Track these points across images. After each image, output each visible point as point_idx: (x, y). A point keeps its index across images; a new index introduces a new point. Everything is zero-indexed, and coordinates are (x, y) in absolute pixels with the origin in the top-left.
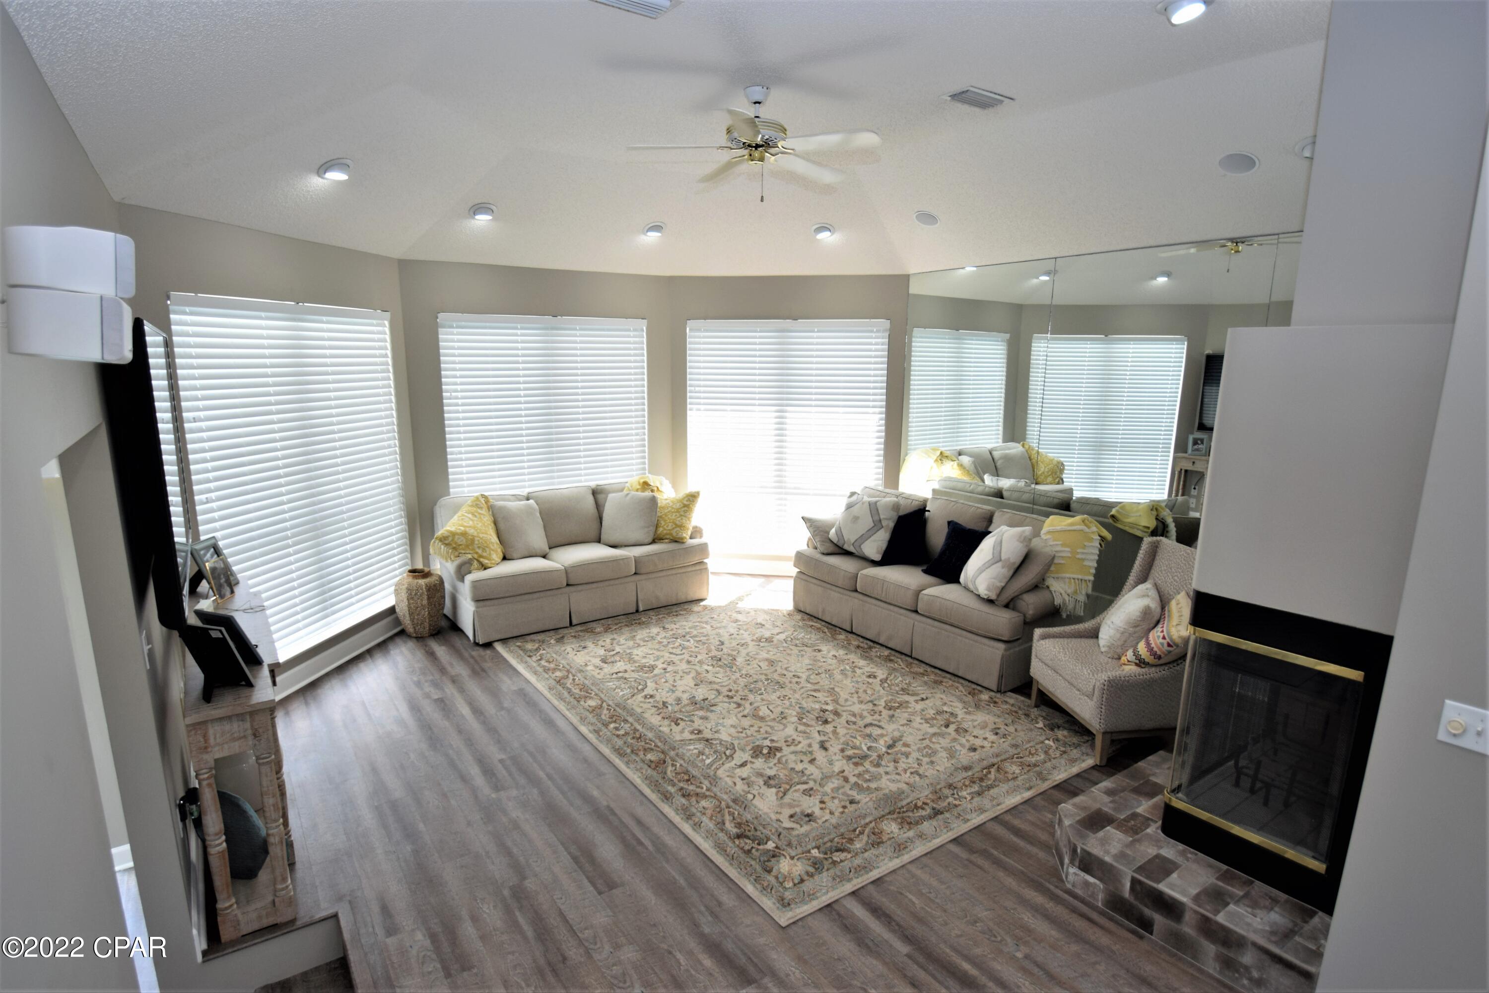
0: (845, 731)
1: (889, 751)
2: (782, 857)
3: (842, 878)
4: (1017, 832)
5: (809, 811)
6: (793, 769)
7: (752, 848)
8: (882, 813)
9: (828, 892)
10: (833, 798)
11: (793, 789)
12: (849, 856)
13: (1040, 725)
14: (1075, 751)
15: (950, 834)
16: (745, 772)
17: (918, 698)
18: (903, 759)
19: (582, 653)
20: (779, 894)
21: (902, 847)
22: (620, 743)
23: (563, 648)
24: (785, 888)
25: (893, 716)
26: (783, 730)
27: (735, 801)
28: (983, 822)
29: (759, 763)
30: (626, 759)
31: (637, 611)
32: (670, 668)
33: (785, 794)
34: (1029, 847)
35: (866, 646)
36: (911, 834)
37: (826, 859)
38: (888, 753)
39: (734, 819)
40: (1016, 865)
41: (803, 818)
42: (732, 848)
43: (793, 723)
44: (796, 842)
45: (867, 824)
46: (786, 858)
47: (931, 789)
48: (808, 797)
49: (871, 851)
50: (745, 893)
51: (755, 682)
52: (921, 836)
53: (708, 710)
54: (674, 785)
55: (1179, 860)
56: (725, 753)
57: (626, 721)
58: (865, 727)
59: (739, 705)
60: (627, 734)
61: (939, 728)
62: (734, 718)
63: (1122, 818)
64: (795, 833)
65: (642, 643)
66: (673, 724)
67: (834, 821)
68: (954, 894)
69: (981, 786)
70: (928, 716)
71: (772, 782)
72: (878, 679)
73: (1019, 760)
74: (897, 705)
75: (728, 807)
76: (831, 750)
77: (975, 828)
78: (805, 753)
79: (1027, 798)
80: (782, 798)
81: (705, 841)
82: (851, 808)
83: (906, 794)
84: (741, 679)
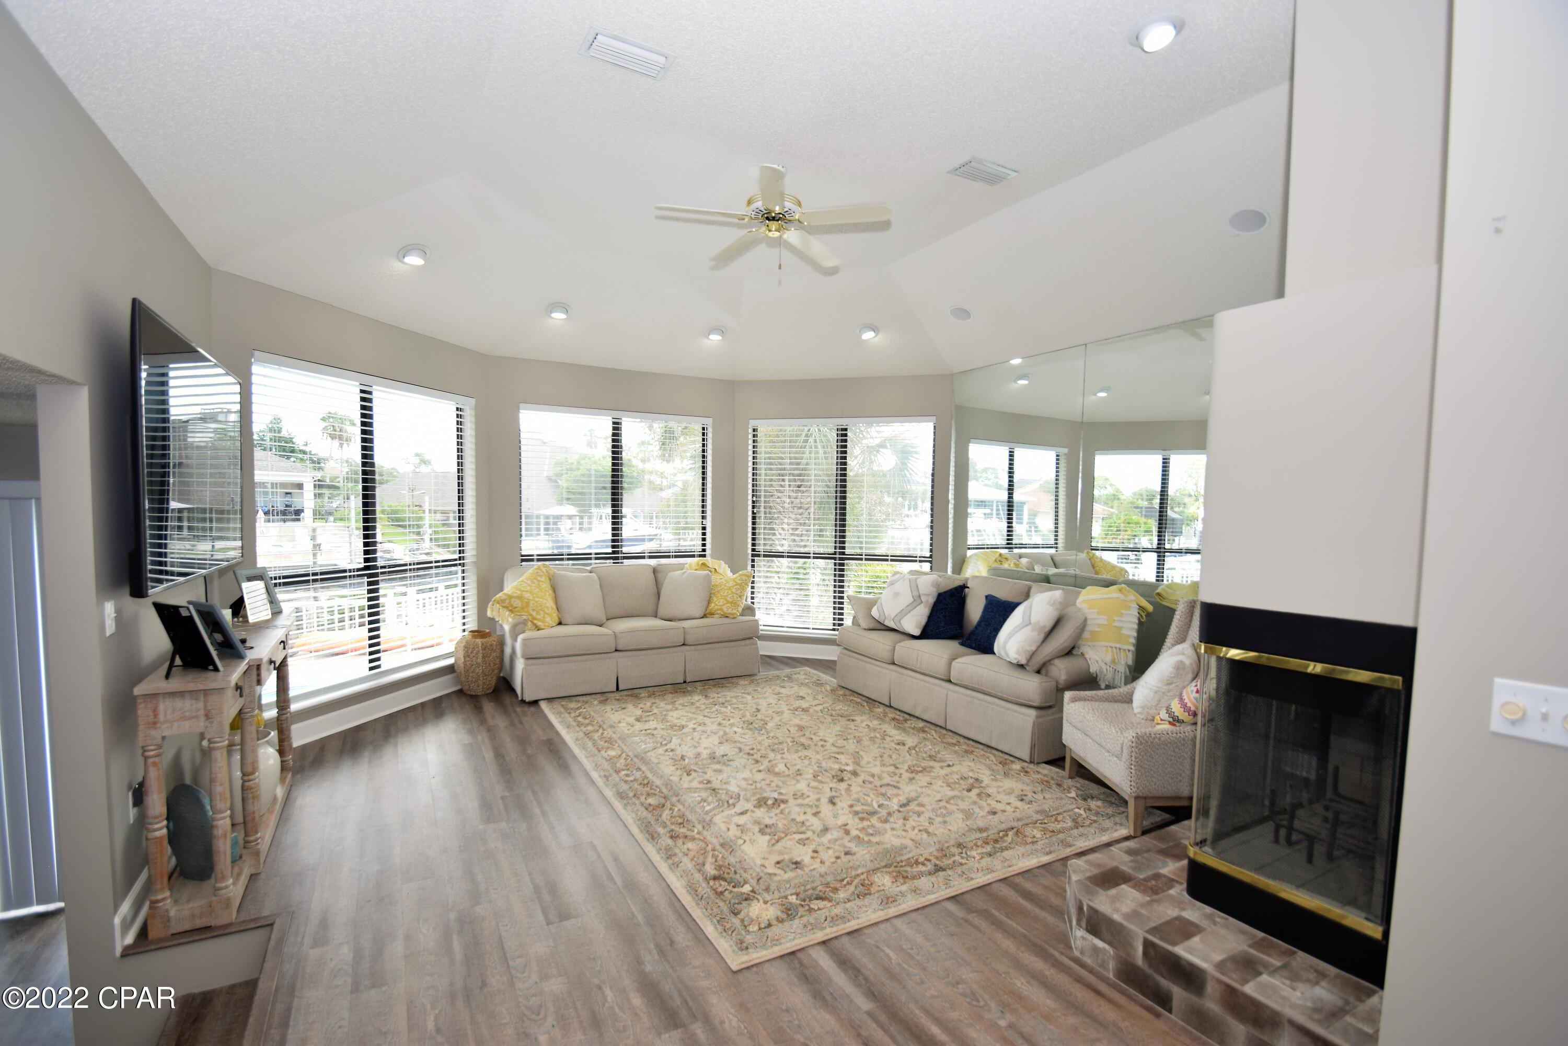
0: (859, 789)
1: (901, 809)
2: (755, 901)
3: (814, 927)
4: (1027, 895)
5: (799, 859)
6: (793, 820)
7: (726, 890)
8: (879, 866)
9: (794, 939)
10: (828, 848)
11: (789, 837)
12: (829, 904)
13: (1073, 794)
14: (1107, 821)
15: (948, 891)
16: (742, 820)
17: (945, 764)
18: (915, 817)
19: (620, 712)
20: (739, 937)
21: (891, 900)
22: (625, 787)
23: (603, 708)
24: (748, 931)
25: (914, 778)
26: (795, 784)
27: (722, 845)
28: (989, 882)
29: (760, 813)
30: (625, 802)
31: (685, 682)
32: (699, 728)
33: (777, 841)
34: (1037, 911)
35: (902, 719)
36: (904, 888)
37: (802, 906)
38: (899, 811)
39: (716, 861)
40: (1019, 928)
41: (791, 865)
42: (704, 889)
43: (807, 779)
44: (775, 888)
45: (858, 875)
46: (759, 902)
47: (937, 847)
48: (801, 846)
49: (854, 902)
50: (704, 933)
51: (780, 743)
52: (915, 891)
53: (724, 764)
54: (665, 827)
55: (1204, 923)
56: (728, 802)
57: (639, 769)
58: (881, 786)
59: (757, 762)
60: (635, 780)
61: (960, 791)
62: (748, 773)
63: (1141, 877)
64: (776, 878)
65: (680, 707)
66: (685, 774)
67: (823, 870)
68: (939, 952)
69: (994, 848)
70: (951, 781)
71: (768, 830)
72: (907, 746)
73: (1044, 826)
74: (921, 769)
75: (714, 850)
76: (840, 804)
77: (979, 888)
78: (811, 807)
79: (1044, 863)
80: (773, 845)
81: (678, 880)
82: (845, 859)
83: (908, 849)
84: (766, 740)
